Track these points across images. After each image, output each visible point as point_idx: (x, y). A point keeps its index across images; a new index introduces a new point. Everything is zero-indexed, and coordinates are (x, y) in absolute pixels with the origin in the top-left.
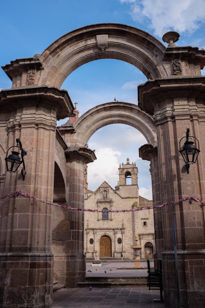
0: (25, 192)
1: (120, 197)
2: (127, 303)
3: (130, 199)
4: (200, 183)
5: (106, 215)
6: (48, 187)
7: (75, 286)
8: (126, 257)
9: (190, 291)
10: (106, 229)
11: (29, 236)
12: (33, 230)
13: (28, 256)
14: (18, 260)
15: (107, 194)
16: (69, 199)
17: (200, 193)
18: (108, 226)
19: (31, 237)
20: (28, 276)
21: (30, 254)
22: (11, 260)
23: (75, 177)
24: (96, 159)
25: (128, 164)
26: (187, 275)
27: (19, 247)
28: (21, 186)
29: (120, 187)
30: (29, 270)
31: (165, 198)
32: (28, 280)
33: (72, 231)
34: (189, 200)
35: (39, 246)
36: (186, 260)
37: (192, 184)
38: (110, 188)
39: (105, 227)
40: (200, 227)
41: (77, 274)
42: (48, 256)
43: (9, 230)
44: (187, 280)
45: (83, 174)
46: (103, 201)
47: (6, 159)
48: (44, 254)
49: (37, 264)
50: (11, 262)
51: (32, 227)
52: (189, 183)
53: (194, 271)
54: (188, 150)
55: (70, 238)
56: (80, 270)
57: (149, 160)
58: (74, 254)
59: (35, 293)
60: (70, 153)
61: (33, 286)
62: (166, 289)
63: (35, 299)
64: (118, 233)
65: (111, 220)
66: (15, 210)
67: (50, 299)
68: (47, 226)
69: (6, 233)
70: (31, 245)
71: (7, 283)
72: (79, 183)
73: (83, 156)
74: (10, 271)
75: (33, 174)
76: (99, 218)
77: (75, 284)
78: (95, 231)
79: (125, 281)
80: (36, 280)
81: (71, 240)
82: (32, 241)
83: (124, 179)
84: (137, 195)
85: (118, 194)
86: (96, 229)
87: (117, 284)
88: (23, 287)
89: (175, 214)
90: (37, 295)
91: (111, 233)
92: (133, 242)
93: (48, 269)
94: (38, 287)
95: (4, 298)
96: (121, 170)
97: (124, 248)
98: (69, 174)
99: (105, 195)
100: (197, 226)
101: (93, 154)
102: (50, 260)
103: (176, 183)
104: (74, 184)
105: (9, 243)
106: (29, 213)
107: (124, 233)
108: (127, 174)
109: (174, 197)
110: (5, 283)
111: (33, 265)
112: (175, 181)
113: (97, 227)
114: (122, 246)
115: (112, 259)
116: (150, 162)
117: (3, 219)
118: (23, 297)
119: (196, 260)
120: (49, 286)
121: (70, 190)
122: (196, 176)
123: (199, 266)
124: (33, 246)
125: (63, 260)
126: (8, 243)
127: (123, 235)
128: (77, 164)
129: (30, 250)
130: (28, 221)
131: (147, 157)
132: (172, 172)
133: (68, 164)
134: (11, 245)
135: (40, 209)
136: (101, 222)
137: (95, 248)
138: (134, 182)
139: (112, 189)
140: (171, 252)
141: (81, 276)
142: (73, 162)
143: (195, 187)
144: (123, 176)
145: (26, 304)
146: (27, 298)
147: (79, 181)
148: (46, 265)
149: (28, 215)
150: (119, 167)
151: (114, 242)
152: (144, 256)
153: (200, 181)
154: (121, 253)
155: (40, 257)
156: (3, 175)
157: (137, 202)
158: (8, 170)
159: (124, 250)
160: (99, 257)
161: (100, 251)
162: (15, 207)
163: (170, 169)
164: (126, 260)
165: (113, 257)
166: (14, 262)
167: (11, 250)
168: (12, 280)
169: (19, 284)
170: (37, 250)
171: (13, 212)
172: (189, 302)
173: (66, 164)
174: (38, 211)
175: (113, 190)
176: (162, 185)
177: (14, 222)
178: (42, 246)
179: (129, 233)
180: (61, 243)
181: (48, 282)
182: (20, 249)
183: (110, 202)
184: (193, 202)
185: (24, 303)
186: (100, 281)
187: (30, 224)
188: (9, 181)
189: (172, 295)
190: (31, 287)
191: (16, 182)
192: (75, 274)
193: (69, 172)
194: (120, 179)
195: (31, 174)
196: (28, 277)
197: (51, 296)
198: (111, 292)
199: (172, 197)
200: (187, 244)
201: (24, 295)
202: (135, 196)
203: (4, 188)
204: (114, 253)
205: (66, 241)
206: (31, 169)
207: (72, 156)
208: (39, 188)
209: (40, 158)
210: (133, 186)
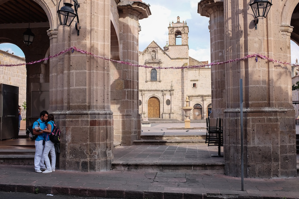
0: (80, 49)
1: (170, 57)
2: (186, 158)
3: (180, 60)
4: (268, 40)
5: (154, 76)
6: (105, 43)
7: (131, 144)
8: (174, 118)
9: (250, 146)
10: (154, 91)
11: (87, 94)
12: (91, 88)
13: (87, 114)
14: (78, 118)
15: (155, 54)
16: (123, 57)
17: (267, 50)
18: (157, 87)
19: (90, 95)
20: (89, 133)
21: (89, 112)
22: (70, 118)
23: (129, 34)
24: (151, 14)
25: (178, 22)
26: (248, 132)
27: (77, 105)
28: (75, 41)
29: (170, 47)
30: (90, 127)
31: (230, 55)
32: (89, 137)
33: (126, 90)
34: (255, 58)
35: (98, 104)
36: (248, 118)
37: (259, 40)
38: (159, 48)
39: (153, 88)
40: (265, 86)
41: (133, 133)
42: (108, 114)
43: (66, 88)
44: (248, 136)
45: (137, 31)
46: (151, 62)
47: (59, 12)
48: (103, 112)
49: (97, 121)
50: (71, 119)
51: (90, 85)
52: (257, 39)
53: (255, 128)
54: (259, 3)
55: (125, 97)
56: (135, 128)
57: (208, 16)
58: (129, 113)
59: (96, 149)
60: (123, 7)
61: (94, 143)
62: (227, 145)
63: (97, 154)
64: (167, 94)
65: (160, 81)
66: (71, 67)
67: (111, 155)
68: (106, 84)
69: (62, 91)
70: (90, 103)
71: (68, 140)
72: (133, 40)
73: (137, 11)
74: (70, 129)
75: (88, 28)
76: (147, 79)
77: (131, 142)
78: (143, 92)
79: (180, 139)
80: (97, 137)
81: (126, 99)
82: (90, 100)
83: (174, 38)
84: (187, 56)
85: (167, 55)
86: (145, 91)
87: (173, 142)
88: (84, 144)
89: (239, 72)
90: (98, 151)
91: (160, 94)
92: (182, 103)
93: (108, 126)
94: (99, 144)
95: (66, 153)
96: (171, 28)
97: (172, 109)
98: (122, 31)
99: (153, 56)
100: (261, 84)
101: (148, 9)
102: (110, 118)
103: (242, 40)
104: (128, 42)
105: (67, 101)
106: (86, 71)
107: (173, 94)
108: (177, 33)
109: (239, 54)
110: (65, 140)
111: (93, 123)
112: (241, 37)
113: (145, 89)
114: (171, 107)
115: (160, 120)
116: (209, 18)
117: (59, 77)
118: (85, 152)
119: (258, 117)
120: (110, 142)
121: (124, 48)
122: (264, 33)
123: (261, 123)
124: (91, 104)
125: (118, 119)
126: (65, 101)
127: (172, 96)
128: (130, 20)
129: (89, 108)
130: (86, 78)
131: (206, 13)
132: (239, 28)
133: (121, 19)
134: (69, 103)
135: (97, 67)
136: (149, 83)
137: (143, 109)
138: (184, 42)
139: (161, 49)
140: (233, 110)
141: (136, 134)
142: (127, 17)
143: (263, 44)
144: (173, 36)
145: (89, 159)
146: (89, 153)
147: (133, 38)
148: (106, 123)
149: (85, 73)
150: (169, 26)
151: (163, 103)
152: (193, 117)
153: (267, 37)
154: (170, 114)
155: (100, 115)
156: (55, 30)
157: (187, 63)
158: (61, 24)
159: (172, 111)
160: (147, 118)
161: (148, 112)
162: (71, 64)
163: (237, 24)
164: (175, 121)
165: (161, 118)
166: (74, 120)
167: (69, 108)
168: (73, 137)
169: (81, 141)
170: (97, 108)
171: (69, 69)
172: (248, 155)
173: (119, 19)
174: (95, 69)
175: (162, 51)
176: (227, 41)
177: (71, 80)
178: (101, 104)
179: (177, 94)
180: (116, 102)
181: (109, 139)
182: (79, 107)
183: (159, 63)
184: (259, 59)
185: (87, 157)
186: (155, 139)
187: (87, 82)
188: (62, 37)
189: (232, 150)
190: (92, 143)
191: (69, 37)
192: (131, 133)
193: (122, 28)
194: (169, 38)
195: (86, 28)
196: (89, 135)
197: (112, 152)
198: (167, 149)
199: (238, 55)
200: (250, 103)
201: (86, 151)
202: (186, 57)
203: (57, 44)
204: (162, 114)
205: (121, 100)
206: (86, 23)
207: (125, 10)
208: (95, 43)
209: (95, 11)
210: (183, 46)
